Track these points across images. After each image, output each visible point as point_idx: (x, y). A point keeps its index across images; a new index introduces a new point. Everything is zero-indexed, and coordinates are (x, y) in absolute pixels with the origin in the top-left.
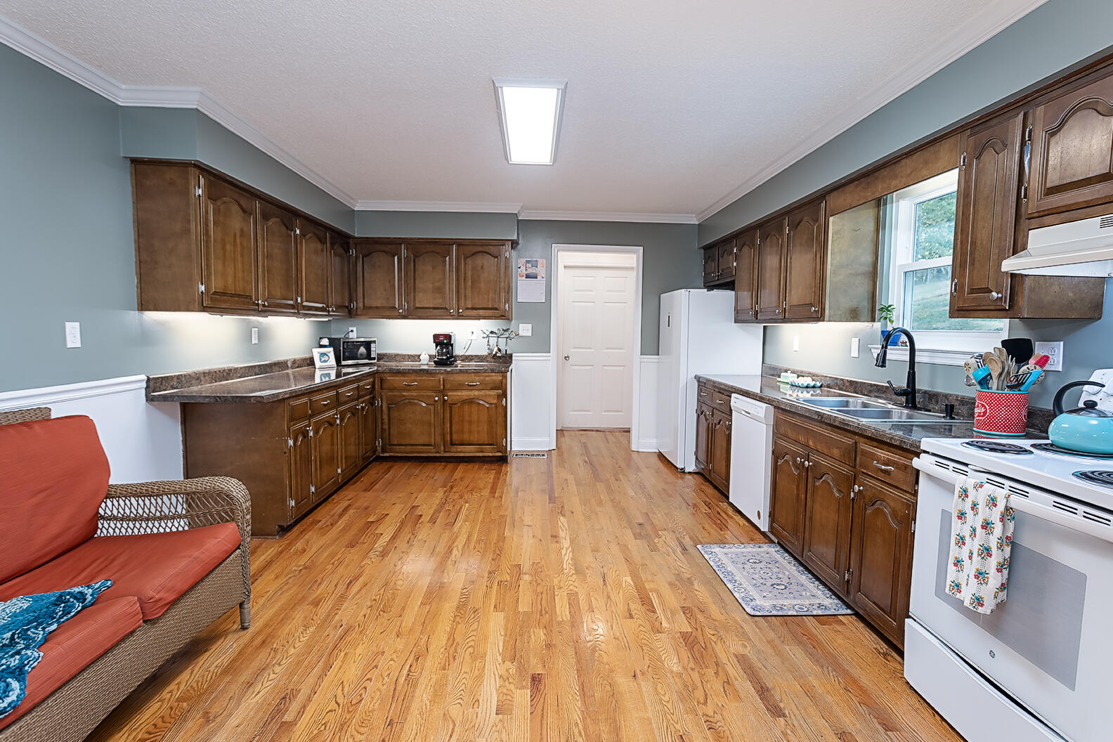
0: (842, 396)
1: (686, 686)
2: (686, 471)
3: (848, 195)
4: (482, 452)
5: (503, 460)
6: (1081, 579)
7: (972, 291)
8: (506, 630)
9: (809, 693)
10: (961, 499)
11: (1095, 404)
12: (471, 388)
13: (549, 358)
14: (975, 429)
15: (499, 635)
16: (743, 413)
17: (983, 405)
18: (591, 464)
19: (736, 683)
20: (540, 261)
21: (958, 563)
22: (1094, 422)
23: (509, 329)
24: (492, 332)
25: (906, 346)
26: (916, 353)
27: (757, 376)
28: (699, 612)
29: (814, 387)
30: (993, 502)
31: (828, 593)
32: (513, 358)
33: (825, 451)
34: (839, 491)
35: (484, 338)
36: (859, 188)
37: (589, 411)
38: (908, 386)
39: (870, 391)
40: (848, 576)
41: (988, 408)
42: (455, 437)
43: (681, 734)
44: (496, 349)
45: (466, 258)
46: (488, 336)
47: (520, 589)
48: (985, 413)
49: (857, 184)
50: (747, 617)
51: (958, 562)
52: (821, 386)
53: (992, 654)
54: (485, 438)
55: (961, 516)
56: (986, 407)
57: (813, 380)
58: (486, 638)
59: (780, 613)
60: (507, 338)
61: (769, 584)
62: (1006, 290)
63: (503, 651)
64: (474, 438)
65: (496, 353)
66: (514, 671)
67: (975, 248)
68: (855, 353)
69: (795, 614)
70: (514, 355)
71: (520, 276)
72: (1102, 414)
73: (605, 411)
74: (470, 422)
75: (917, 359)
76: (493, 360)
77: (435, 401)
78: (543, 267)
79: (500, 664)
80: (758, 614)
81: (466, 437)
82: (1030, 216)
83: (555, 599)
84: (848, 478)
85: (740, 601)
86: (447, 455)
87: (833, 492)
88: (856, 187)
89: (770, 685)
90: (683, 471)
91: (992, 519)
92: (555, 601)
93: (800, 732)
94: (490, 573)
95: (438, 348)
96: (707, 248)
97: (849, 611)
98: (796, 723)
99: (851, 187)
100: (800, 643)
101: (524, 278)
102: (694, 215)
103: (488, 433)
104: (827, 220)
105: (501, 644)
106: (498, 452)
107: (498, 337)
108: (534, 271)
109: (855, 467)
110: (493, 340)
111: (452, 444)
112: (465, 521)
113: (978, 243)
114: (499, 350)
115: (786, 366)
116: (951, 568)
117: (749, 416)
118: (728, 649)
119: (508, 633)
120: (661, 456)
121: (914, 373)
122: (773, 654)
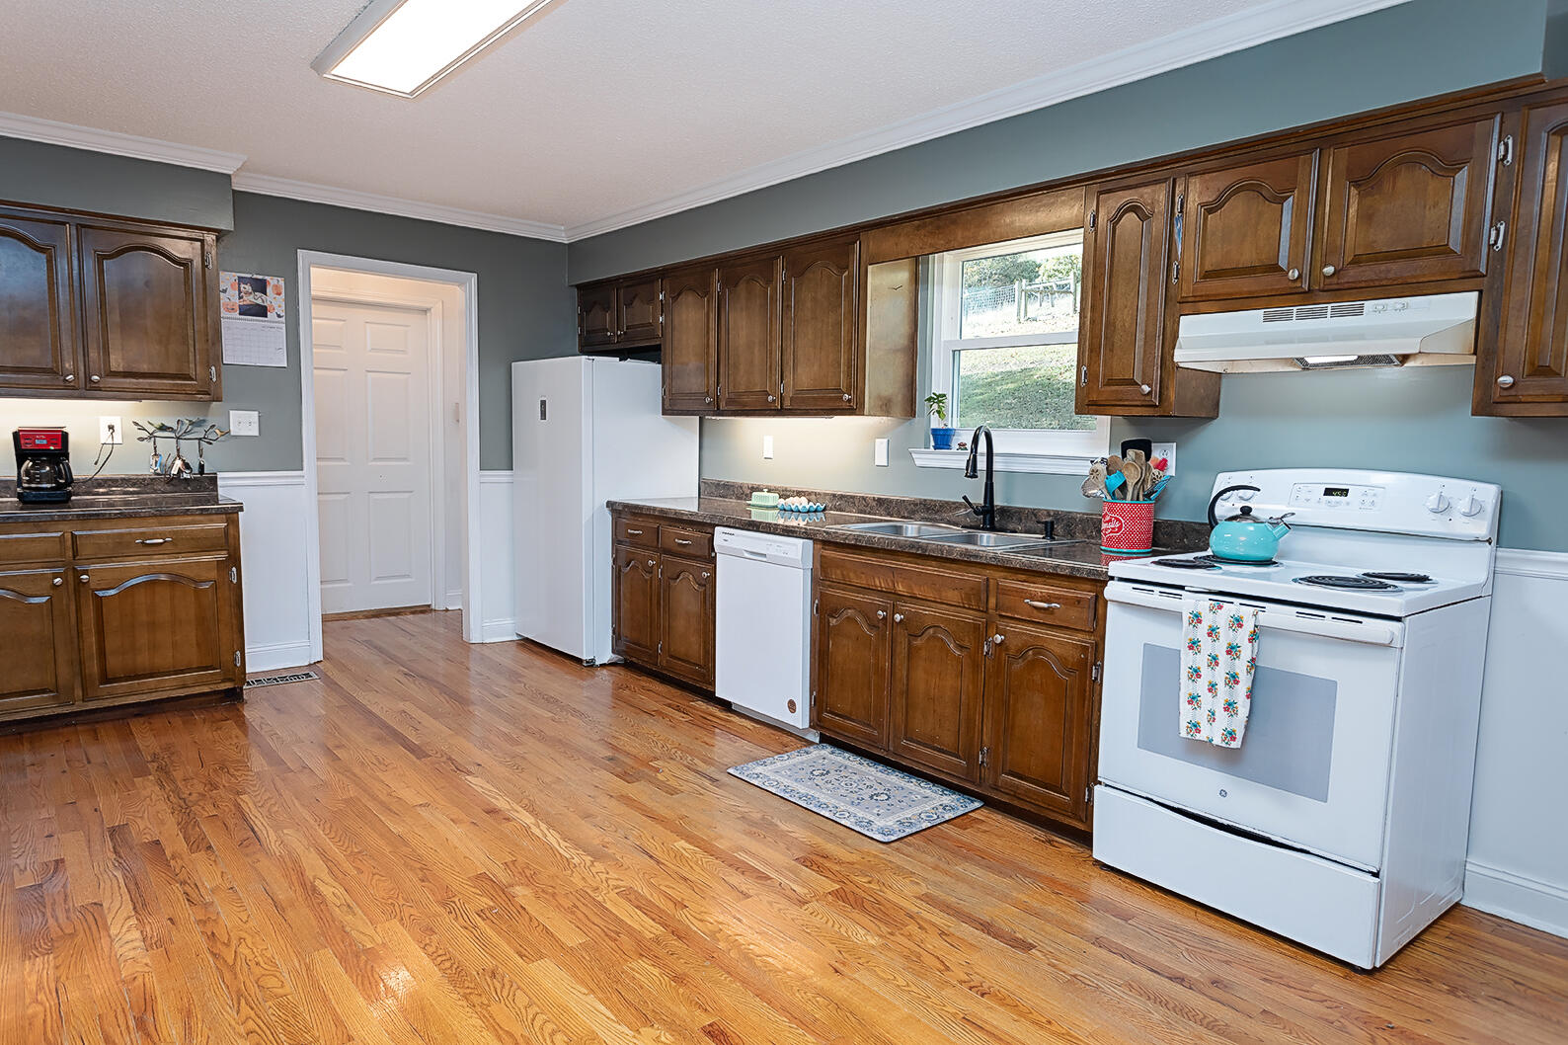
0: (865, 522)
1: (907, 958)
2: (597, 663)
3: (902, 239)
4: (184, 687)
5: (233, 697)
6: (1331, 686)
7: (1110, 382)
8: (583, 982)
9: (1027, 910)
10: (1191, 626)
11: (1250, 509)
12: (149, 550)
13: (301, 480)
14: (1103, 548)
15: (583, 997)
16: (746, 555)
17: (1117, 519)
18: (422, 677)
19: (951, 929)
20: (272, 281)
21: (1193, 700)
22: (1252, 528)
23: (204, 421)
24: (163, 428)
25: (966, 449)
26: (994, 458)
27: (692, 498)
28: (825, 861)
29: (816, 511)
30: (1238, 622)
31: (938, 789)
32: (219, 482)
33: (930, 595)
34: (961, 647)
35: (141, 439)
36: (923, 232)
37: (346, 581)
38: (985, 502)
39: (913, 512)
40: (983, 758)
41: (1123, 521)
42: (114, 663)
43: (962, 1016)
44: (178, 463)
45: (101, 258)
46: (152, 436)
47: (530, 912)
48: (1120, 528)
49: (919, 226)
50: (881, 846)
51: (1194, 698)
52: (824, 510)
53: (1224, 794)
54: (191, 655)
55: (1193, 645)
56: (1120, 521)
57: (809, 501)
58: (565, 1010)
59: (914, 830)
60: (200, 439)
61: (866, 797)
62: (1156, 384)
63: (615, 1015)
64: (165, 659)
65: (180, 471)
66: (669, 1036)
67: (1114, 331)
68: (881, 459)
69: (929, 825)
70: (219, 475)
71: (228, 310)
72: (1256, 520)
73: (378, 578)
74: (152, 626)
75: (996, 467)
76: (168, 488)
77: (55, 586)
78: (279, 294)
79: (634, 1037)
80: (893, 838)
81: (143, 660)
82: (1184, 300)
83: (607, 909)
84: (976, 627)
85: (857, 829)
86: (91, 706)
87: (948, 650)
88: (918, 228)
89: (988, 919)
90: (591, 664)
91: (1238, 641)
92: (611, 912)
93: (1063, 956)
94: (444, 904)
95: (28, 464)
96: (583, 289)
97: (977, 804)
98: (1050, 949)
99: (908, 227)
100: (966, 858)
101: (236, 314)
102: (563, 228)
103: (198, 645)
104: (862, 269)
105: (602, 1008)
106: (223, 681)
107: (178, 438)
108: (259, 302)
109: (986, 612)
110: (167, 445)
111: (106, 679)
112: (277, 828)
113: (1119, 324)
114: (187, 466)
115: (756, 482)
116: (1185, 707)
117: (765, 559)
118: (902, 893)
119: (592, 985)
120: (527, 644)
121: (992, 484)
122: (953, 881)
